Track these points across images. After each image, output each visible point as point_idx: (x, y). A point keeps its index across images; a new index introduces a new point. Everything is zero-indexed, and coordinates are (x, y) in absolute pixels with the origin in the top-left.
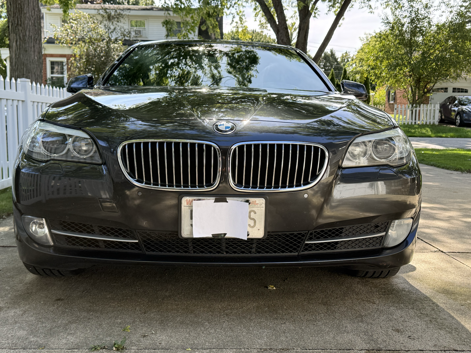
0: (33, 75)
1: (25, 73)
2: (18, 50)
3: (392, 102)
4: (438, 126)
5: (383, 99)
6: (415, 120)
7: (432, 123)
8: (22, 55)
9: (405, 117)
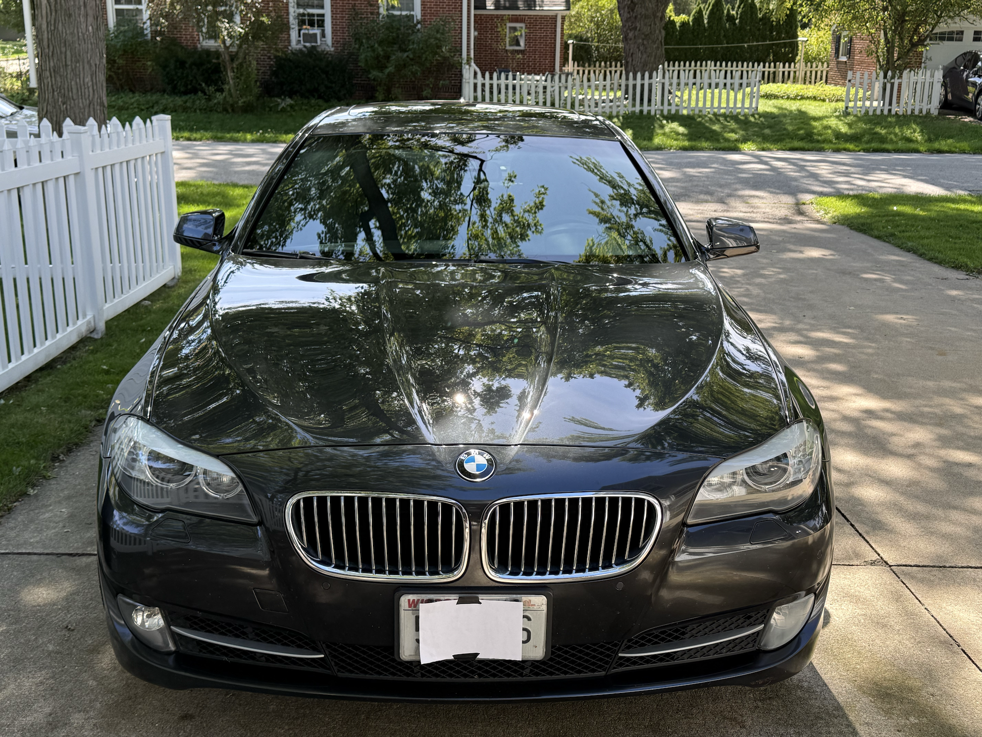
0: (87, 66)
1: (69, 63)
2: (54, 14)
3: (843, 59)
4: (937, 118)
5: (825, 49)
6: (890, 104)
7: (924, 112)
8: (60, 24)
9: (869, 93)
